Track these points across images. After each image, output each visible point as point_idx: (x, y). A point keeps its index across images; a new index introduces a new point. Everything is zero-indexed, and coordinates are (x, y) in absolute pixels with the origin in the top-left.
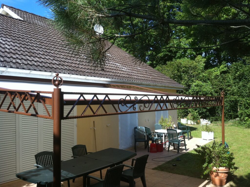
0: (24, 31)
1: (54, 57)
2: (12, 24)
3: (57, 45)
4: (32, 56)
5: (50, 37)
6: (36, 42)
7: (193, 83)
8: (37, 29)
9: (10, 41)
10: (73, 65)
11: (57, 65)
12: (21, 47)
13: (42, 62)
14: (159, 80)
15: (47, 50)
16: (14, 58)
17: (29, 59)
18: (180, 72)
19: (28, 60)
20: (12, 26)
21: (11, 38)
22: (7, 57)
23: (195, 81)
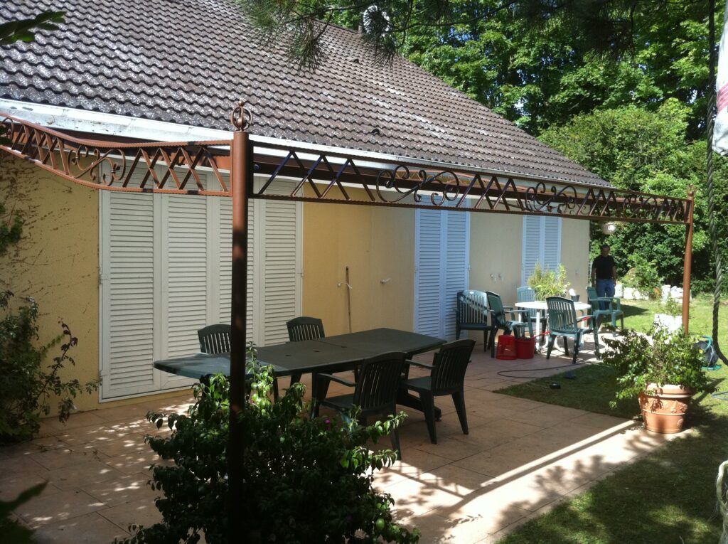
0: (174, 26)
1: (250, 96)
2: (142, 9)
3: (257, 66)
4: (193, 91)
5: (240, 44)
6: (203, 56)
7: (646, 179)
8: (206, 22)
9: (138, 52)
10: (299, 117)
11: (257, 115)
12: (167, 68)
13: (219, 106)
14: (536, 166)
15: (231, 78)
16: (150, 96)
17: (186, 99)
18: (611, 147)
19: (184, 100)
20: (142, 14)
21: (141, 46)
22: (132, 92)
23: (654, 173)
